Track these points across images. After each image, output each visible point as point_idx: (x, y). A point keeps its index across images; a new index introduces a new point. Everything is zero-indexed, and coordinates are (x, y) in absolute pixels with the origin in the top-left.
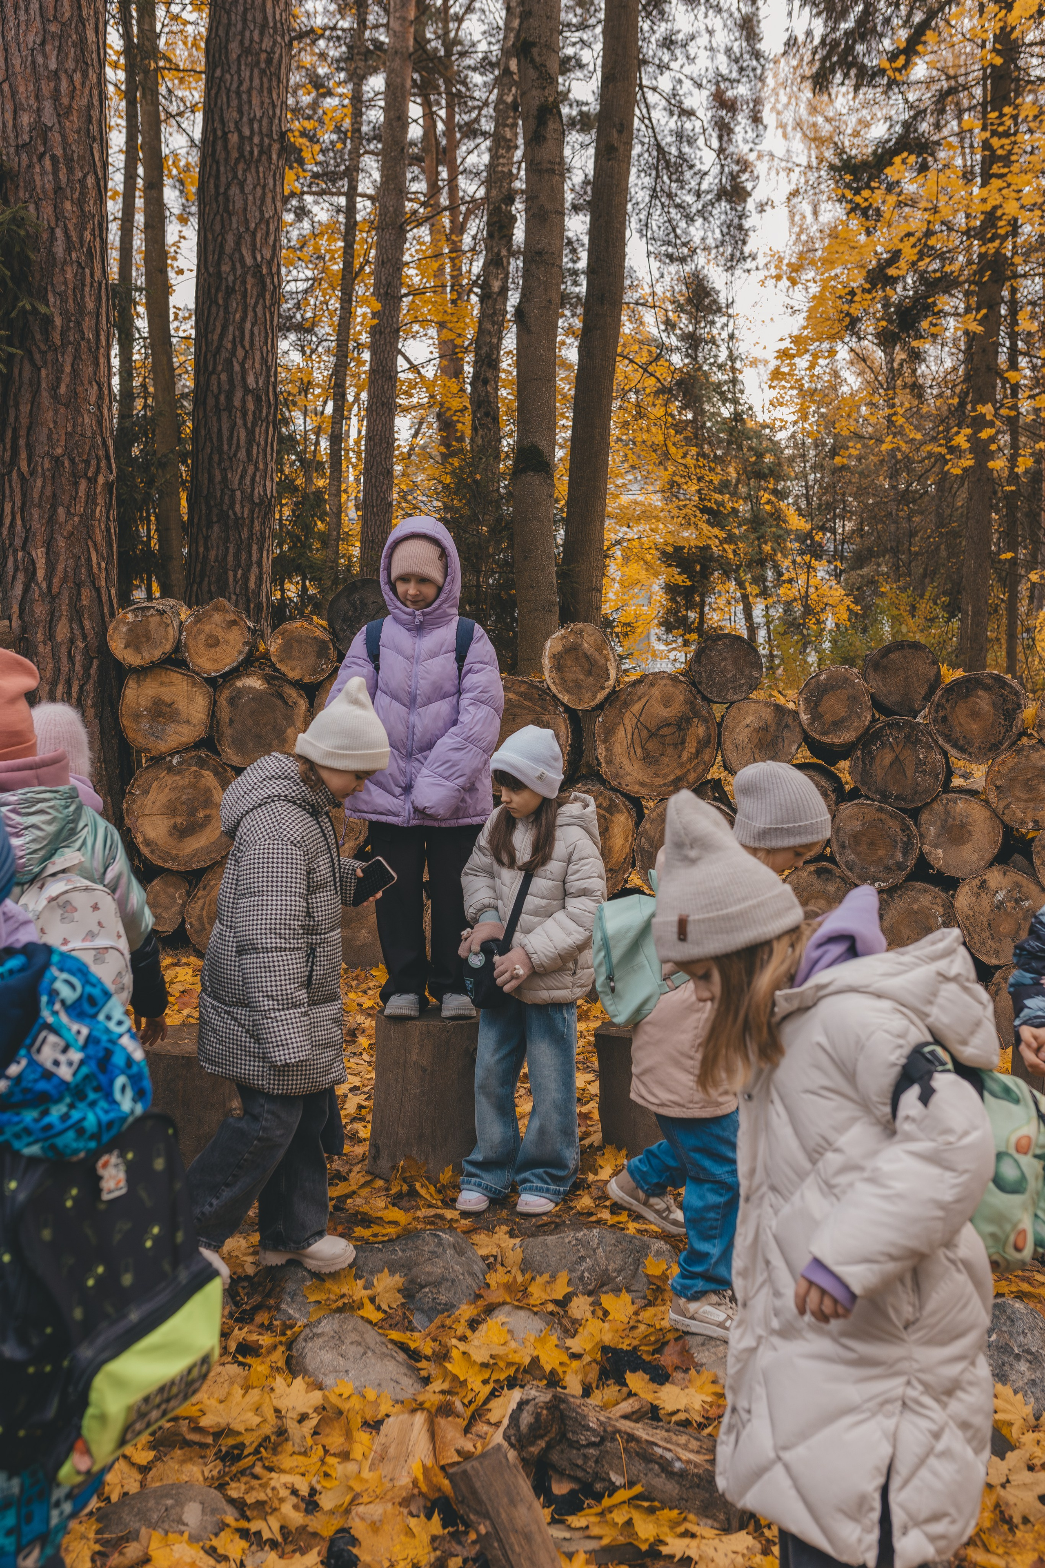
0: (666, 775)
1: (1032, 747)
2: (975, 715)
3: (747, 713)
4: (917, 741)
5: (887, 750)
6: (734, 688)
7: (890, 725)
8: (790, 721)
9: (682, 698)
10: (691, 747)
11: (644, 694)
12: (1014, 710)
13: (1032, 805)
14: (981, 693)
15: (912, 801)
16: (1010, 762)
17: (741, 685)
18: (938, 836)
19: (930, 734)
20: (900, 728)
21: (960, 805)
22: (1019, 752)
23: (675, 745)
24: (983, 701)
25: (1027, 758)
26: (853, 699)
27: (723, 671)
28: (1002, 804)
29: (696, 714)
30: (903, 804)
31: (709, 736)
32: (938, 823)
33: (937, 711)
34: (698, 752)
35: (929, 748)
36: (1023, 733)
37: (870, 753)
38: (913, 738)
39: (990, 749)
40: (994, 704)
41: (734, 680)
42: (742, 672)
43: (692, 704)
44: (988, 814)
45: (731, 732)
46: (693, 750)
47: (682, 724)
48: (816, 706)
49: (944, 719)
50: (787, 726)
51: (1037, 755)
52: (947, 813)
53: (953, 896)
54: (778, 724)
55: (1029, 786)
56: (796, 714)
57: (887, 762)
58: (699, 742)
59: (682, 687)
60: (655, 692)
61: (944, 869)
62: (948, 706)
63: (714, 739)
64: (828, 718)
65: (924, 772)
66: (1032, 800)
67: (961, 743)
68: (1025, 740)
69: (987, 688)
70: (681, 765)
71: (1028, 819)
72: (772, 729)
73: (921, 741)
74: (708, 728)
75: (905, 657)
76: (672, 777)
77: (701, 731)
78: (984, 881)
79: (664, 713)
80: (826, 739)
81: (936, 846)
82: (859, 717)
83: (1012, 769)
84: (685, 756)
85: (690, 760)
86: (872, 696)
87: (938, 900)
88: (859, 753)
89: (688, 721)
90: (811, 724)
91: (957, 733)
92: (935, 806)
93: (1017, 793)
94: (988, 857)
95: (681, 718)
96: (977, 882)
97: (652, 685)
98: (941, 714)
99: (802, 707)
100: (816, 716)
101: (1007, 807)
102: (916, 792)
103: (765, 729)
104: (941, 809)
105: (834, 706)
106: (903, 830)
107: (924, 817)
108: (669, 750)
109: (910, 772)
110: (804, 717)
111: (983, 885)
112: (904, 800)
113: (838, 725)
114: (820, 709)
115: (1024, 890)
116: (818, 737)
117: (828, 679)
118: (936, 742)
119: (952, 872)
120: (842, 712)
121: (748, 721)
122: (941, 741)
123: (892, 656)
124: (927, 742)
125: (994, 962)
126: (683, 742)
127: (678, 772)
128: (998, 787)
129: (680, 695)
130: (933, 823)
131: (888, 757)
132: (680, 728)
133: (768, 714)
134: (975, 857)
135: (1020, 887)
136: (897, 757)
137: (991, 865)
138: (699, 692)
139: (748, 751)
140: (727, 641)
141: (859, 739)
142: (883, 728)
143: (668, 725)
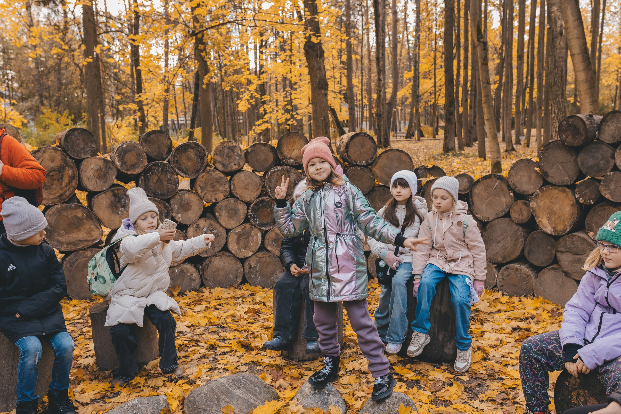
0: (55, 194)
1: (213, 170)
2: (189, 159)
3: (91, 163)
4: (167, 171)
5: (154, 175)
6: (84, 152)
7: (155, 165)
8: (111, 165)
9: (59, 158)
10: (66, 180)
11: (41, 157)
12: (204, 156)
13: (214, 193)
14: (190, 150)
15: (167, 196)
16: (205, 177)
17: (87, 151)
18: (178, 209)
19: (172, 167)
20: (159, 166)
21: (187, 195)
22: (208, 172)
23: (58, 180)
24: (192, 153)
25: (211, 175)
26: (139, 155)
27: (78, 145)
28: (203, 194)
29: (67, 165)
30: (164, 197)
31: (74, 174)
32: (178, 204)
33: (174, 158)
34: (70, 182)
35: (172, 174)
36: (208, 165)
37: (148, 177)
38: (165, 170)
39: (196, 172)
40: (196, 154)
41: (84, 149)
42: (87, 145)
43: (65, 160)
44: (197, 198)
45: (85, 172)
46: (67, 181)
47: (61, 170)
48: (123, 158)
49: (177, 161)
50: (110, 168)
51: (215, 173)
52: (181, 199)
53: (186, 232)
54: (106, 167)
55: (213, 186)
56: (113, 162)
57: (155, 180)
58: (70, 177)
59: (59, 153)
60: (46, 155)
61: (182, 222)
62: (178, 156)
63: (77, 175)
64: (129, 163)
65: (171, 183)
66: (214, 191)
67: (185, 170)
68: (208, 168)
69: (193, 148)
70: (62, 189)
71: (213, 199)
72: (103, 170)
73: (168, 171)
74: (73, 171)
75: (157, 137)
76: (58, 194)
77: (70, 172)
78: (198, 225)
79: (52, 165)
80: (129, 172)
81: (178, 213)
82: (142, 163)
83: (206, 179)
84: (63, 184)
85: (66, 186)
86: (146, 153)
87: (181, 235)
88: (143, 178)
89: (64, 168)
90: (122, 166)
91: (183, 167)
92: (176, 197)
93: (208, 189)
94: (199, 215)
95: (60, 167)
96: (195, 225)
97: (44, 152)
98: (176, 159)
99: (117, 159)
100: (123, 163)
101: (205, 195)
102: (168, 192)
103: (100, 169)
104: (179, 198)
105: (130, 158)
106: (165, 208)
107: (172, 202)
108: (56, 182)
109: (165, 184)
110: (118, 164)
111: (198, 226)
112: (164, 195)
113: (133, 166)
114: (125, 160)
115: (214, 226)
116: (125, 172)
117: (127, 147)
118: (175, 171)
119: (185, 223)
120: (135, 161)
121: (92, 166)
122: (177, 171)
123: (152, 136)
124: (171, 171)
125: (205, 256)
126: (62, 178)
127: (61, 192)
128: (201, 187)
129: (59, 156)
130: (176, 204)
131: (155, 178)
132: (60, 172)
133: (101, 163)
134: (194, 216)
135: (212, 225)
136: (159, 178)
137: (200, 218)
138: (68, 155)
139: (93, 179)
140: (79, 131)
141: (142, 171)
142: (152, 166)
143: (54, 170)
